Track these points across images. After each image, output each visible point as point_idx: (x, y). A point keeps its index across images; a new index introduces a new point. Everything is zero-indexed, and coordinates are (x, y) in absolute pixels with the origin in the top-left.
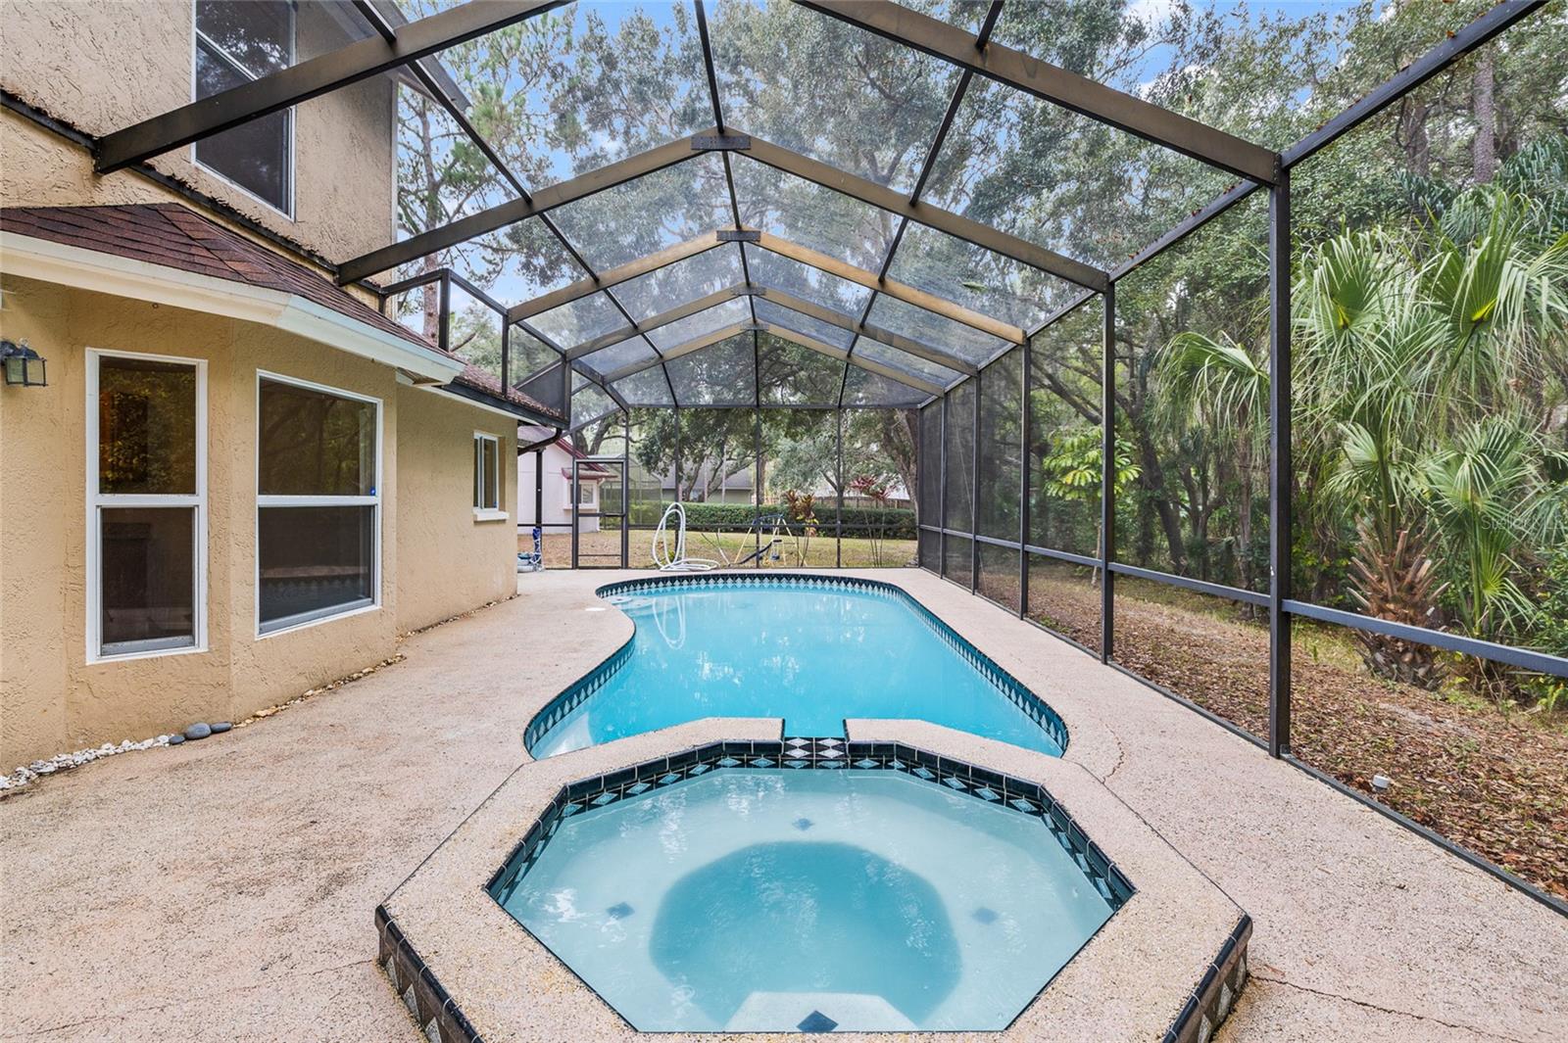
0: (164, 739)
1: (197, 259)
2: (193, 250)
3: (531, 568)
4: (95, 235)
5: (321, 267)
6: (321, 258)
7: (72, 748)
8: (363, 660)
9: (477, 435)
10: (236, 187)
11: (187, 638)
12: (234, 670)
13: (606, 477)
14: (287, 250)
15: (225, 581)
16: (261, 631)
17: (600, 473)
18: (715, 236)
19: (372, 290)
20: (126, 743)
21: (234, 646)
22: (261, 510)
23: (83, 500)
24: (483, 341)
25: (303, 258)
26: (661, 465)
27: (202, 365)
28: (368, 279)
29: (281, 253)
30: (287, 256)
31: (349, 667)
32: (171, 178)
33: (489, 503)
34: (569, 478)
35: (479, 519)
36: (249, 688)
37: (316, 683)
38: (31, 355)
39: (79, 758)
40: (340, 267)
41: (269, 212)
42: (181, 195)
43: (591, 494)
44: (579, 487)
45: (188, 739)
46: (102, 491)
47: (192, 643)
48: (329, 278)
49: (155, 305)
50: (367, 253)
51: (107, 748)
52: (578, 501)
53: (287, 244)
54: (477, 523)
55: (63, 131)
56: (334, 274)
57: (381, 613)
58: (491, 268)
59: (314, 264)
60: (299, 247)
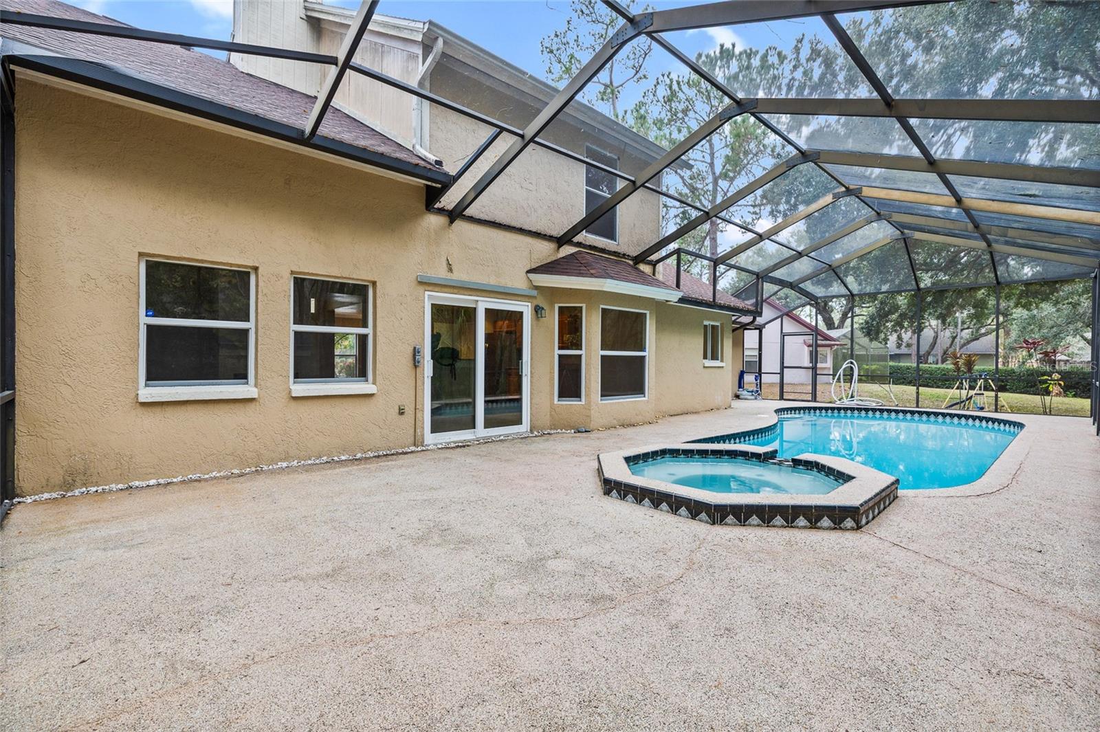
0: (573, 431)
1: (582, 272)
2: (581, 268)
3: (753, 397)
4: (557, 270)
5: (628, 259)
6: (628, 256)
7: (551, 429)
8: (639, 419)
9: (706, 323)
10: (598, 238)
11: (579, 399)
12: (592, 412)
13: (837, 345)
14: (616, 256)
15: (590, 381)
16: (601, 400)
17: (833, 343)
18: (831, 196)
19: (650, 263)
20: (563, 430)
21: (592, 403)
22: (602, 356)
23: (554, 352)
24: (760, 259)
25: (621, 257)
26: (882, 336)
27: (584, 306)
28: (648, 259)
29: (612, 257)
30: (615, 258)
31: (633, 421)
32: (578, 242)
33: (714, 357)
34: (809, 346)
35: (706, 365)
36: (597, 419)
37: (620, 424)
38: (543, 309)
39: (552, 432)
40: (636, 257)
41: (609, 243)
42: (581, 247)
43: (826, 357)
44: (816, 351)
45: (579, 432)
46: (559, 349)
47: (581, 401)
48: (631, 262)
49: (571, 289)
50: (648, 247)
51: (559, 430)
52: (816, 362)
53: (615, 253)
54: (704, 367)
55: (550, 238)
56: (633, 260)
57: (648, 401)
58: (754, 216)
59: (626, 259)
60: (619, 253)
